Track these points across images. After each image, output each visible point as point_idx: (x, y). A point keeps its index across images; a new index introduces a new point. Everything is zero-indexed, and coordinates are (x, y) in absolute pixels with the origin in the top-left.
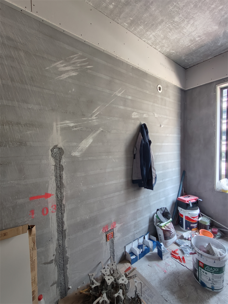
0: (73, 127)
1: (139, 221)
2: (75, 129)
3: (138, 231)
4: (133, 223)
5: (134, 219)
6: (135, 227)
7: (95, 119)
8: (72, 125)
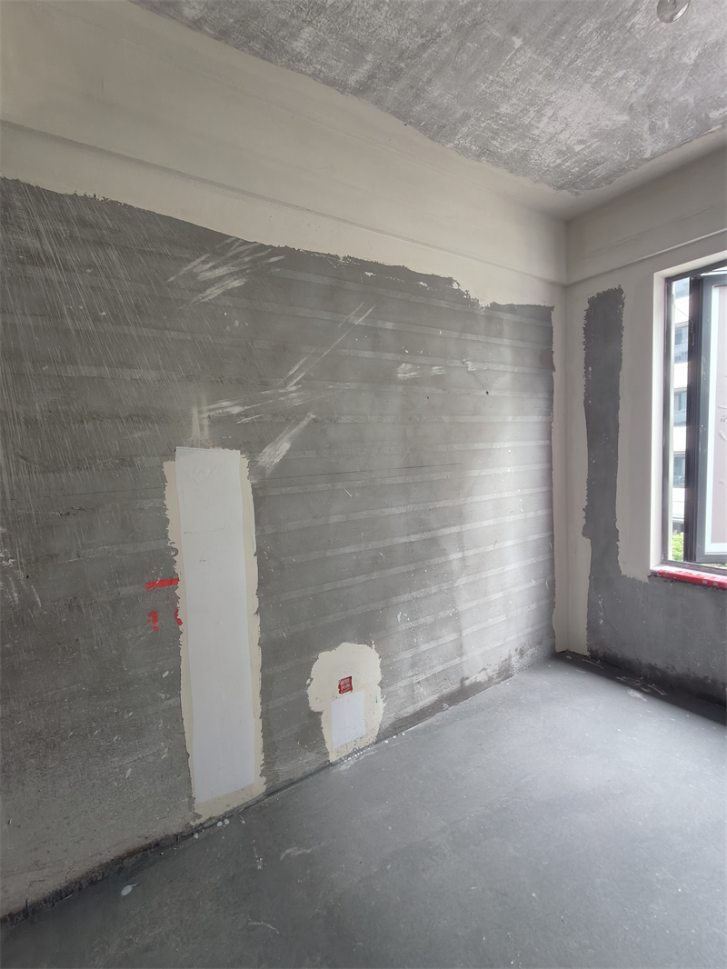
0: (239, 415)
1: (425, 652)
2: (244, 420)
3: (423, 677)
4: (407, 655)
5: (411, 646)
6: (413, 665)
7: (295, 391)
8: (236, 410)
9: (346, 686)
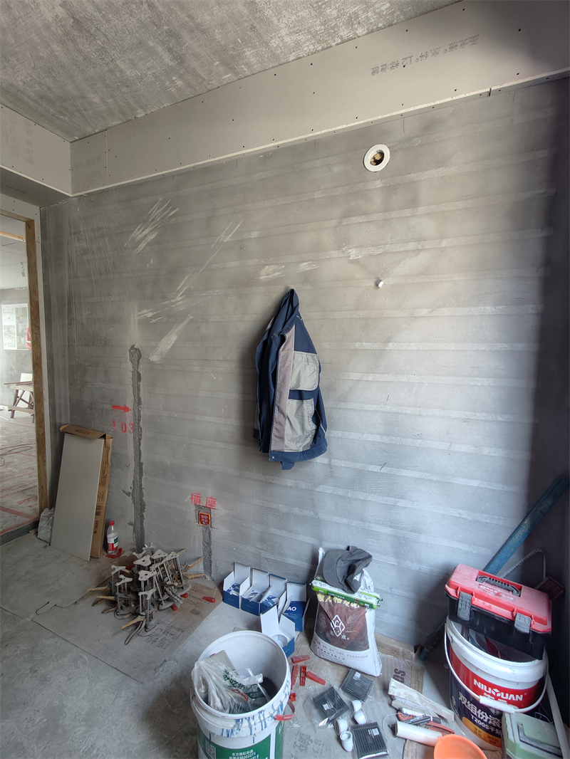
0: (151, 318)
2: (154, 321)
7: (181, 300)
8: (150, 315)
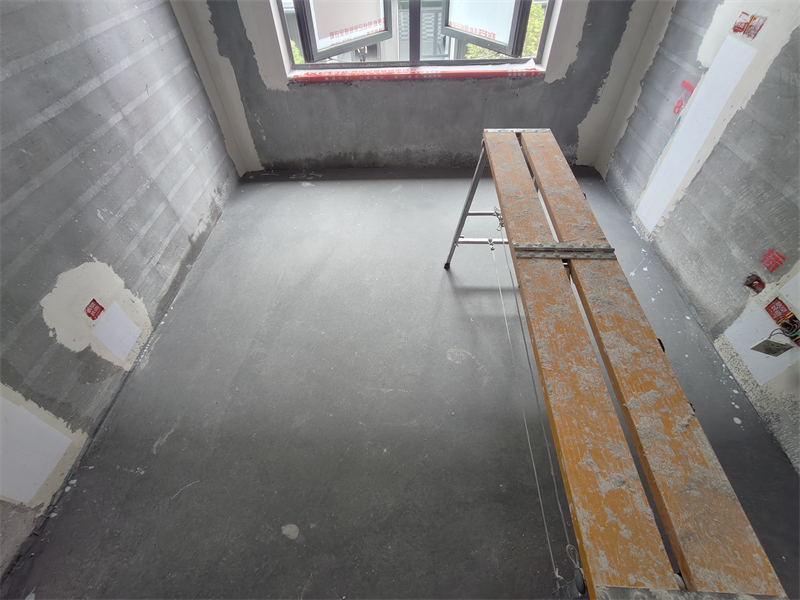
1: (147, 234)
3: (158, 257)
4: (133, 247)
5: (131, 237)
6: (144, 252)
9: (95, 310)
